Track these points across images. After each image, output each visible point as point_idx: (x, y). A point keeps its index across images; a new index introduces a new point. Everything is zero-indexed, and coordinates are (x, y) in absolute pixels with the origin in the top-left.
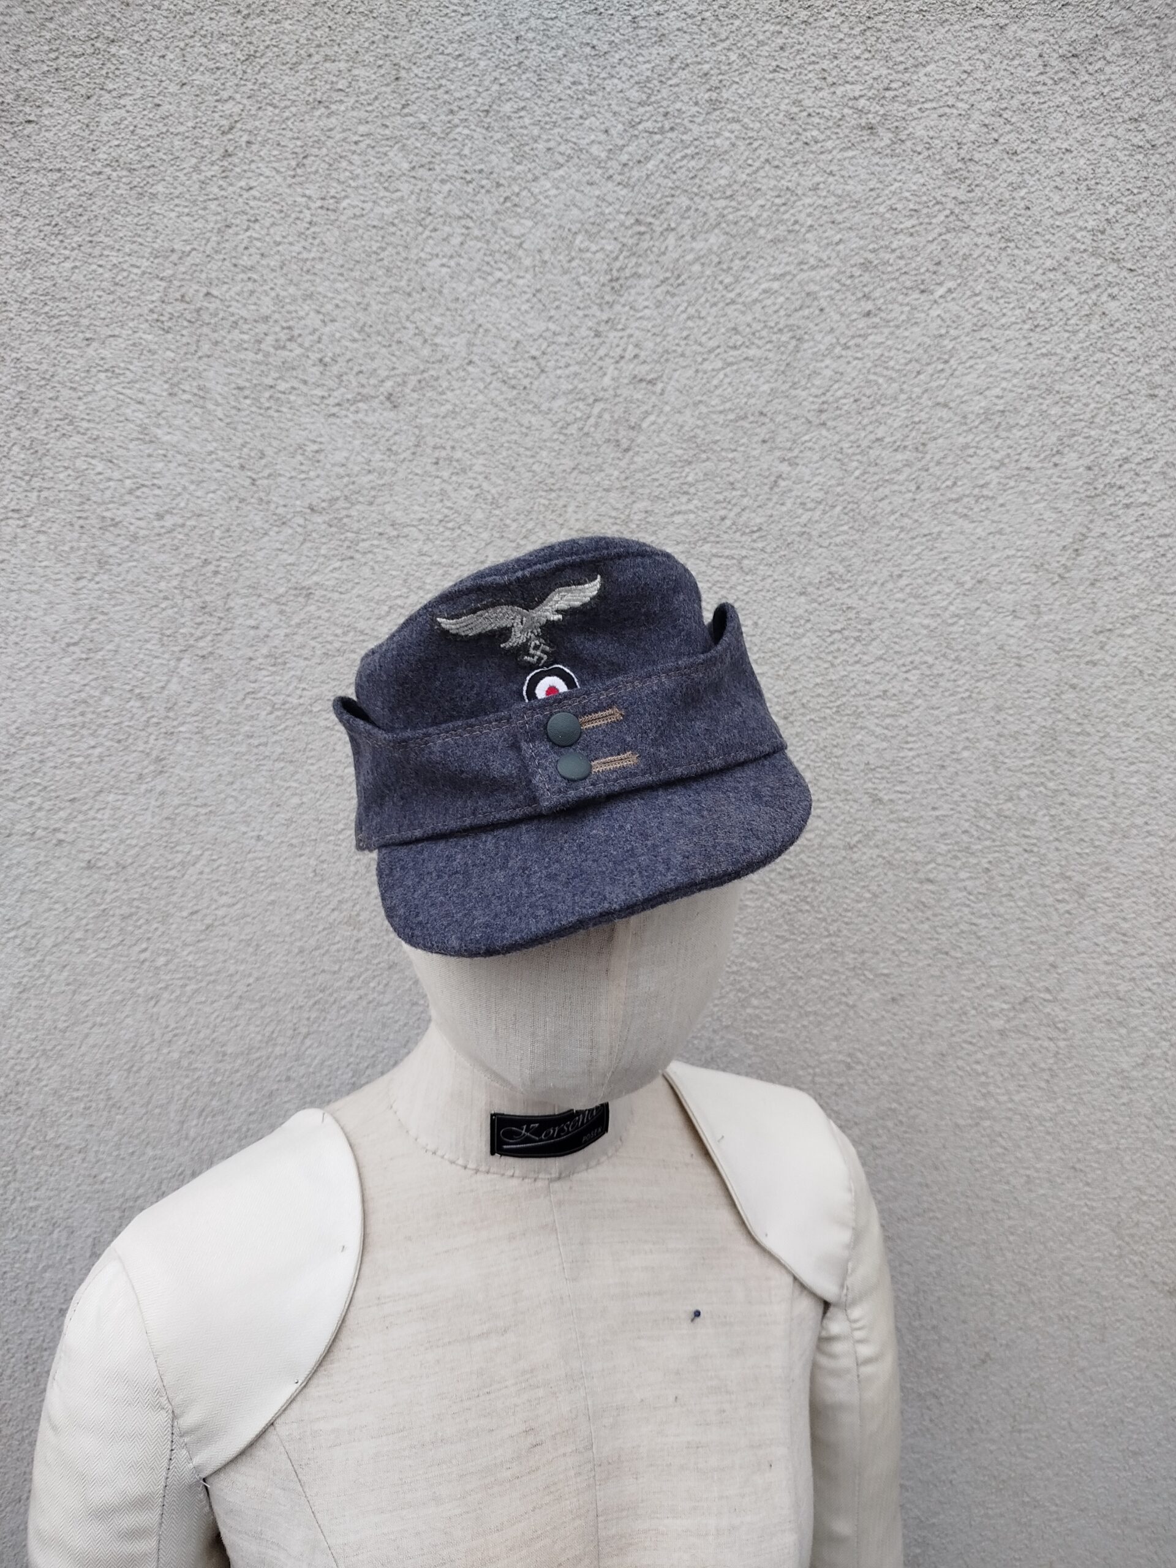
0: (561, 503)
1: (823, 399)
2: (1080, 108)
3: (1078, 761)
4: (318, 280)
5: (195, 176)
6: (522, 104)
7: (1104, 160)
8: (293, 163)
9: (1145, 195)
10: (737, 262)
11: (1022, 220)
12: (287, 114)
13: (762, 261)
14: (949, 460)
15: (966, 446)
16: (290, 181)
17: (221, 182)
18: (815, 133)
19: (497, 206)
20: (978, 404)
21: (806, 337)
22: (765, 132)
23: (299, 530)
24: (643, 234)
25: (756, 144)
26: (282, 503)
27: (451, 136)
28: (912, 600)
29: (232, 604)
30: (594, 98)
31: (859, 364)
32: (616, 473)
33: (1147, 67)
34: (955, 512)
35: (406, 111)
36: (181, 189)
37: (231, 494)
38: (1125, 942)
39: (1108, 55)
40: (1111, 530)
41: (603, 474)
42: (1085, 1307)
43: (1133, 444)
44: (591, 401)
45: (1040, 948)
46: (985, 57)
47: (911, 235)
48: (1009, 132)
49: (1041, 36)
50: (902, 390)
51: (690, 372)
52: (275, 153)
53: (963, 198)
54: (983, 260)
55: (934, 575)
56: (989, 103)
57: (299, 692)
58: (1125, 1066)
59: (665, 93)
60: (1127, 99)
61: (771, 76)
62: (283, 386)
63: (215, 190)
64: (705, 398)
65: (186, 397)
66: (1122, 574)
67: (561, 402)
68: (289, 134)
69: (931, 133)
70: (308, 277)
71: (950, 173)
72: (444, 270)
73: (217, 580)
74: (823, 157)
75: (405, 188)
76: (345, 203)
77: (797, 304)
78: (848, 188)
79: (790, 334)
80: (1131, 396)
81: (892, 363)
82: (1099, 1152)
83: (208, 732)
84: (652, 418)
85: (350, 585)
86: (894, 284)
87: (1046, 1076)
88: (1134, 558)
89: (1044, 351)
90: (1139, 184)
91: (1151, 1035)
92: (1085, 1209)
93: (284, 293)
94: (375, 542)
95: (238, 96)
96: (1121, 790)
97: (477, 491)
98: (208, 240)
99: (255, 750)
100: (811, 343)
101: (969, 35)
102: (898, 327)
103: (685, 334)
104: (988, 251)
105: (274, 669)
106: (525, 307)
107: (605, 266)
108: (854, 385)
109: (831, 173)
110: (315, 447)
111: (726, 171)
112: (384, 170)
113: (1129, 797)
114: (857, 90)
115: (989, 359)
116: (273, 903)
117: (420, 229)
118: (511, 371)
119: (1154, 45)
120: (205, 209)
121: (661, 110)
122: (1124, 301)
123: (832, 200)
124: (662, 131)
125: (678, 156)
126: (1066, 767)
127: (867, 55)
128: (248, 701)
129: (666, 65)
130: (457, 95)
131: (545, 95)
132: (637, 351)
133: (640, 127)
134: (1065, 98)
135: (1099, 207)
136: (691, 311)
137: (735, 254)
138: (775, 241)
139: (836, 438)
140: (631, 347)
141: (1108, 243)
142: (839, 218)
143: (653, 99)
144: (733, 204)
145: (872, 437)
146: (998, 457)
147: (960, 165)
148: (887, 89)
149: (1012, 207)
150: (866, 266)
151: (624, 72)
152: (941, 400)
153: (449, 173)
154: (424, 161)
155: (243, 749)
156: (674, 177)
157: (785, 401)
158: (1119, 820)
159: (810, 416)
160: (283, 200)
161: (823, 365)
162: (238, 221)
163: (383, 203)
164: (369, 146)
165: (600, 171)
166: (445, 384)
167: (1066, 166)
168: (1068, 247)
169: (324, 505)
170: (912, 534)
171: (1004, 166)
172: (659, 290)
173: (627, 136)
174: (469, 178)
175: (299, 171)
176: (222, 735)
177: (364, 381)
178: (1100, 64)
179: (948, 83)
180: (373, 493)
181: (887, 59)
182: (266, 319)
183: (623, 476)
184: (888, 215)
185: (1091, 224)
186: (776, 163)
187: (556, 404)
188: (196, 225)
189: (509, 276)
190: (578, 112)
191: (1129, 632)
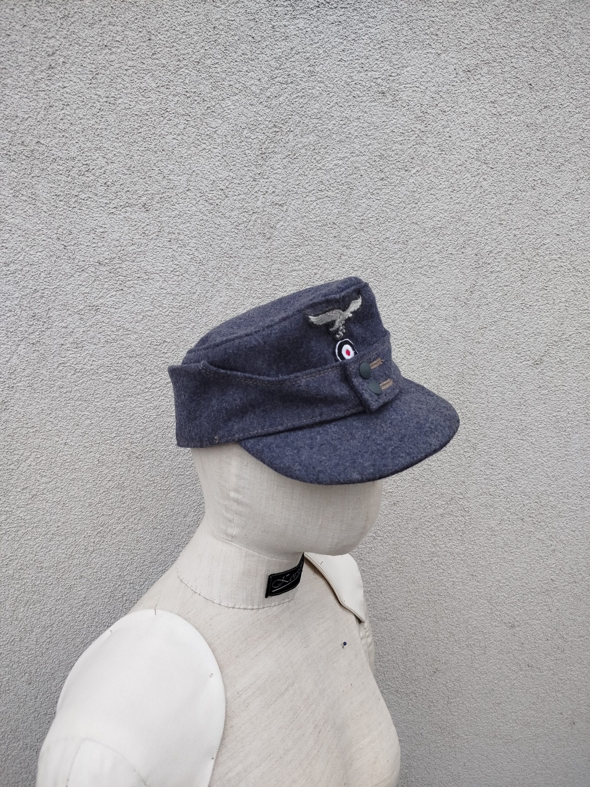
0: (236, 264)
1: (363, 218)
2: (471, 95)
3: (473, 387)
4: (104, 140)
5: (31, 77)
6: (217, 61)
7: (481, 119)
8: (91, 77)
9: (497, 136)
10: (322, 150)
11: (448, 142)
12: (87, 50)
13: (334, 150)
14: (418, 249)
15: (425, 243)
16: (88, 86)
17: (47, 82)
18: (358, 92)
19: (204, 111)
20: (430, 224)
21: (355, 188)
22: (335, 89)
23: (92, 274)
24: (278, 132)
25: (331, 95)
26: (82, 260)
27: (179, 73)
28: (402, 314)
29: (51, 315)
30: (253, 62)
31: (379, 202)
32: (264, 250)
33: (498, 80)
34: (420, 273)
35: (154, 57)
36: (22, 83)
37: (52, 254)
38: (493, 469)
39: (482, 72)
40: (485, 283)
41: (257, 250)
42: (477, 639)
43: (493, 245)
44: (251, 213)
45: (458, 474)
46: (432, 66)
47: (401, 144)
48: (442, 102)
49: (455, 61)
50: (397, 215)
51: (300, 202)
52: (80, 70)
53: (423, 130)
54: (431, 158)
55: (411, 302)
56: (434, 88)
57: (90, 363)
58: (493, 525)
59: (288, 64)
60: (490, 93)
61: (338, 63)
62: (83, 196)
63: (44, 86)
64: (307, 214)
65: (24, 198)
66: (490, 303)
67: (236, 212)
68: (89, 61)
69: (410, 99)
70: (99, 138)
71: (418, 118)
72: (175, 141)
73: (43, 301)
74: (361, 104)
75: (154, 97)
76: (120, 101)
77: (351, 172)
78: (373, 120)
79: (347, 186)
80: (492, 224)
81: (393, 203)
82: (482, 566)
83: (35, 386)
84: (282, 223)
85: (121, 305)
86: (393, 166)
87: (460, 533)
88: (495, 295)
89: (457, 201)
90: (495, 130)
91: (503, 510)
92: (477, 593)
93: (85, 146)
94: (136, 282)
95: (58, 37)
96: (490, 400)
97: (192, 256)
98: (39, 113)
99: (65, 395)
100: (357, 191)
101: (425, 56)
102: (395, 186)
103: (297, 183)
104: (434, 155)
105: (76, 350)
106: (217, 164)
107: (258, 146)
108: (376, 212)
109: (366, 112)
110: (102, 230)
111: (317, 105)
112: (142, 86)
113: (494, 403)
114: (377, 75)
115: (434, 203)
116: (74, 479)
117: (162, 119)
118: (210, 195)
119: (500, 71)
120: (37, 95)
121: (286, 73)
122: (489, 181)
123: (366, 124)
124: (286, 83)
125: (295, 96)
126: (468, 390)
127: (381, 59)
128: (61, 368)
129: (289, 51)
130: (182, 52)
131: (228, 58)
132: (274, 189)
133: (276, 80)
134: (465, 89)
135: (479, 139)
136: (301, 171)
137: (321, 146)
138: (340, 141)
139: (368, 237)
140: (271, 187)
141: (483, 155)
142: (369, 133)
143: (282, 67)
144: (321, 122)
145: (384, 237)
146: (439, 248)
147: (422, 114)
148: (390, 76)
149: (444, 135)
150: (381, 156)
151: (268, 52)
152: (414, 221)
153: (178, 91)
154: (164, 84)
155: (57, 395)
156: (293, 106)
157: (345, 218)
158: (490, 413)
159: (355, 225)
160: (84, 95)
161: (362, 202)
162: (57, 104)
163: (141, 103)
164: (133, 72)
165: (256, 99)
166: (175, 200)
167: (465, 120)
168: (467, 156)
169: (106, 261)
170: (402, 283)
171: (440, 117)
172: (285, 160)
173: (269, 83)
174: (188, 95)
175: (93, 81)
176: (44, 387)
177: (130, 196)
178: (479, 76)
179: (416, 76)
180: (134, 256)
181: (390, 62)
182: (74, 159)
183: (267, 251)
184: (391, 134)
185: (476, 147)
186: (341, 104)
187: (233, 214)
188: (31, 103)
189: (209, 147)
190: (245, 69)
191: (493, 328)
